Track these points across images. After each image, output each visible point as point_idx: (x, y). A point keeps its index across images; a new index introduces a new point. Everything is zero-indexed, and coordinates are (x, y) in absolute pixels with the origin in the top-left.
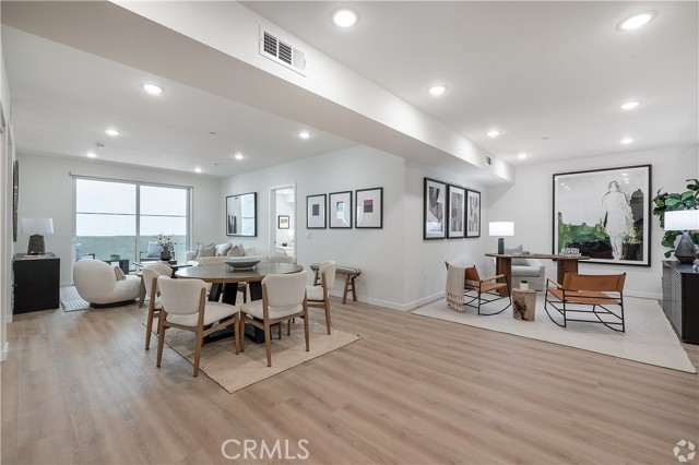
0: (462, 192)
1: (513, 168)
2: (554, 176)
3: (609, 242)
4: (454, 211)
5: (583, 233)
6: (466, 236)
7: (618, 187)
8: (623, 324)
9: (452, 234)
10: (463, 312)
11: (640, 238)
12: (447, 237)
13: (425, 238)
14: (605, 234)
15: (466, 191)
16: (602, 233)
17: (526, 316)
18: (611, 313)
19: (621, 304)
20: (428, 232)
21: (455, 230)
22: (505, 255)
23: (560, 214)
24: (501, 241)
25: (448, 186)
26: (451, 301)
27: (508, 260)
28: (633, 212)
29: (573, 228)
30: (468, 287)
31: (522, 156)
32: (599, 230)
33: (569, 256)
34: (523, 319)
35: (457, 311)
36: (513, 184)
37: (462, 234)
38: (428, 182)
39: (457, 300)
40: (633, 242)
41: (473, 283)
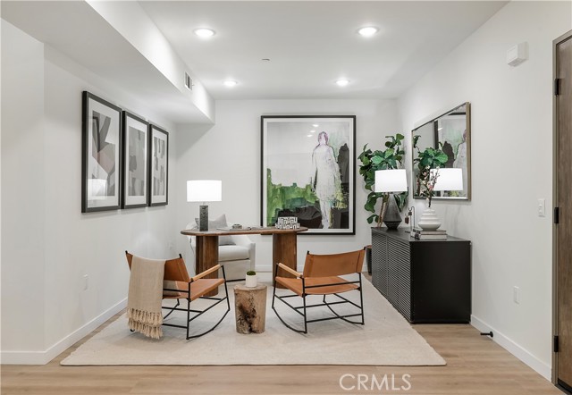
0: (144, 128)
1: (214, 99)
2: (262, 117)
3: (319, 208)
4: (133, 159)
5: (294, 196)
6: (149, 204)
7: (327, 139)
8: (362, 314)
9: (129, 200)
10: (161, 339)
11: (346, 202)
12: (122, 205)
13: (84, 209)
14: (315, 197)
15: (150, 127)
16: (313, 196)
17: (255, 326)
18: (347, 301)
19: (360, 289)
20: (90, 197)
21: (134, 194)
22: (210, 232)
23: (269, 170)
24: (204, 210)
25: (123, 115)
26: (138, 323)
27: (214, 238)
28: (340, 171)
29: (283, 190)
30: (168, 293)
31: (230, 83)
32: (309, 192)
33: (288, 228)
34: (251, 331)
35: (150, 339)
36: (213, 124)
37: (143, 200)
38: (91, 102)
39: (150, 320)
40: (340, 206)
41: (177, 285)
